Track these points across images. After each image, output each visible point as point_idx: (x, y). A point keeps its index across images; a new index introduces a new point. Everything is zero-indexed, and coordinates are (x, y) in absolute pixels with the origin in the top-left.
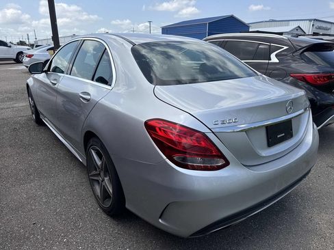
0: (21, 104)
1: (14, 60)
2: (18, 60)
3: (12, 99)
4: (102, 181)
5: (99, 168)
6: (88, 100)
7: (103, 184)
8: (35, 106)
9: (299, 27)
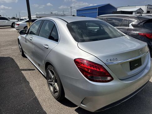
0: (15, 47)
1: (11, 26)
2: (12, 26)
3: (11, 45)
4: (54, 84)
5: (52, 79)
6: (47, 48)
7: (54, 86)
8: (22, 49)
9: (140, 8)
